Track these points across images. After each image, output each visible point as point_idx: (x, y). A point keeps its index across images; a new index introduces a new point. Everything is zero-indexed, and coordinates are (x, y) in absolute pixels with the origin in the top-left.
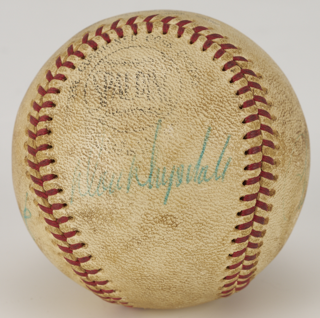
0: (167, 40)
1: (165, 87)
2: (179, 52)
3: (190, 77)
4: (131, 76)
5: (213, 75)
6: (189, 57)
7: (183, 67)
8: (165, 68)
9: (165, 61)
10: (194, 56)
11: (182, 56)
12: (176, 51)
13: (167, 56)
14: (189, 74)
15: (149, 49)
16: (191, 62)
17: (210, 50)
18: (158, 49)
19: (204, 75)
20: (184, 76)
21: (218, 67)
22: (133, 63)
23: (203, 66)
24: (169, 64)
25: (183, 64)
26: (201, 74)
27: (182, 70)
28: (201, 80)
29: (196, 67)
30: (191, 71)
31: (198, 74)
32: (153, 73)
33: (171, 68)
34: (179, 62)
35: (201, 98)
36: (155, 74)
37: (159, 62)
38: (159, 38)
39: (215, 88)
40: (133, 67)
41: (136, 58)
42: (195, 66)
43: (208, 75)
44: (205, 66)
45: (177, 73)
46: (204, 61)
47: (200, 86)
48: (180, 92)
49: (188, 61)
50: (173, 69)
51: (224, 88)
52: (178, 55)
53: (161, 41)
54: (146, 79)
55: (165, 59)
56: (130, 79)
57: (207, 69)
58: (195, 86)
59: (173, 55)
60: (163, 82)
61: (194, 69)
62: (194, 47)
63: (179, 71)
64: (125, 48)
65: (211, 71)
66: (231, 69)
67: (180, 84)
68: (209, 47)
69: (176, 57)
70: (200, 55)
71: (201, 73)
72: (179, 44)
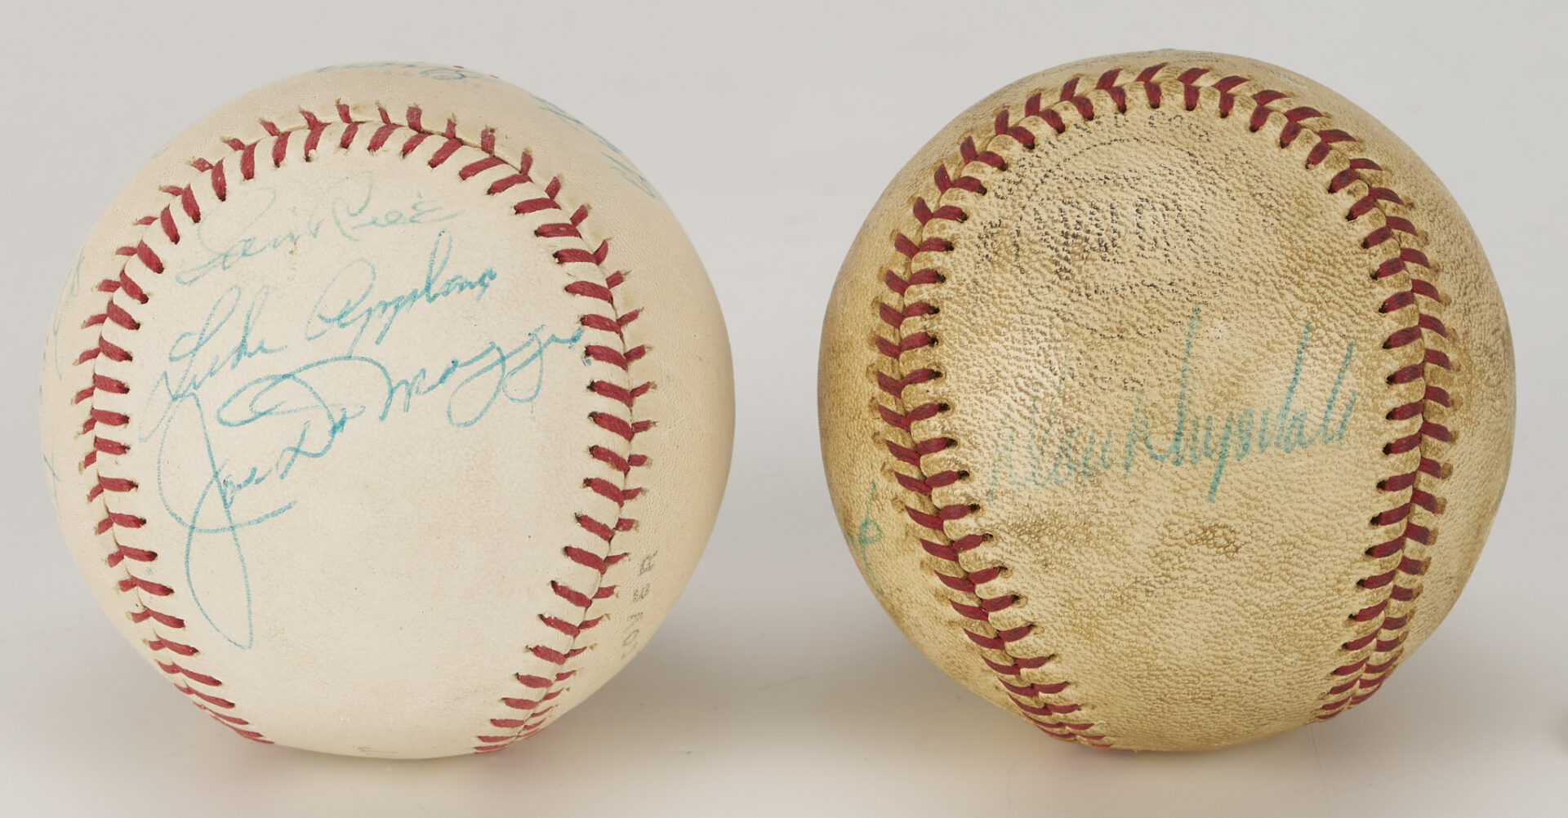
0: (1197, 123)
1: (1203, 233)
2: (1228, 152)
3: (1258, 208)
4: (1124, 209)
5: (1310, 203)
6: (1253, 162)
7: (1241, 187)
8: (1201, 189)
9: (1199, 173)
10: (1263, 159)
11: (1237, 160)
12: (1222, 148)
13: (1201, 161)
14: (1255, 203)
15: (1160, 146)
16: (1258, 174)
17: (1298, 145)
18: (1180, 146)
19: (1289, 204)
20: (1245, 207)
21: (1317, 185)
22: (1126, 179)
23: (1285, 183)
24: (1209, 181)
25: (1240, 180)
26: (1283, 201)
27: (1240, 194)
28: (1284, 215)
29: (1271, 186)
30: (1261, 194)
31: (1277, 202)
32: (1174, 201)
33: (1213, 188)
34: (1230, 176)
35: (1287, 257)
36: (1179, 202)
37: (1184, 175)
38: (1179, 118)
39: (1316, 233)
40: (1127, 188)
41: (1132, 167)
42: (1268, 183)
43: (1298, 204)
44: (1289, 183)
45: (1228, 201)
46: (1287, 171)
47: (1283, 230)
48: (1238, 243)
49: (1250, 171)
50: (1218, 192)
51: (1335, 232)
52: (1227, 159)
53: (1185, 126)
54: (1160, 214)
55: (1198, 168)
56: (1122, 215)
57: (1294, 191)
58: (1270, 230)
59: (1215, 159)
60: (1198, 222)
61: (1265, 191)
62: (1261, 139)
63: (1232, 195)
64: (1102, 144)
65: (1305, 194)
66: (1347, 188)
67: (1236, 226)
68: (1294, 138)
69: (1223, 164)
70: (1276, 156)
71: (1282, 198)
72: (1226, 133)
